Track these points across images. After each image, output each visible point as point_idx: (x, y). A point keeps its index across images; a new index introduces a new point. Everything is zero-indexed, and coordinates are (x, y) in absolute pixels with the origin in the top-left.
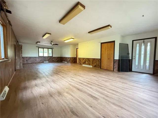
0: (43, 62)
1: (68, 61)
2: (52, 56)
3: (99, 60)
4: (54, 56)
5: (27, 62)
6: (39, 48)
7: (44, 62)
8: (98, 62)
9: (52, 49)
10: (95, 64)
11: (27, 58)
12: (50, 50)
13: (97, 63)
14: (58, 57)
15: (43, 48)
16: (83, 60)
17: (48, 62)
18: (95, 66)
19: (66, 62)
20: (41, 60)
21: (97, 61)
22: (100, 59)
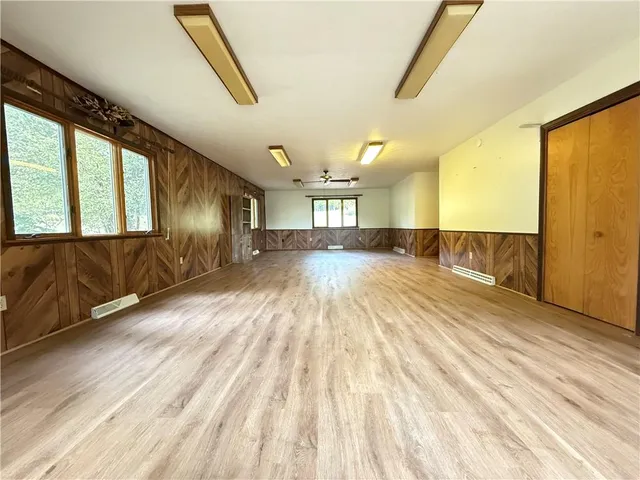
0: (325, 248)
1: (408, 246)
2: (357, 226)
3: (530, 241)
4: (361, 226)
5: (283, 246)
6: (313, 200)
7: (329, 247)
8: (522, 258)
9: (356, 199)
10: (509, 268)
11: (284, 233)
12: (350, 205)
13: (522, 263)
14: (379, 231)
15: (327, 199)
16: (456, 243)
17: (342, 247)
18: (509, 281)
19: (403, 251)
20: (320, 241)
21: (522, 251)
22: (540, 238)
